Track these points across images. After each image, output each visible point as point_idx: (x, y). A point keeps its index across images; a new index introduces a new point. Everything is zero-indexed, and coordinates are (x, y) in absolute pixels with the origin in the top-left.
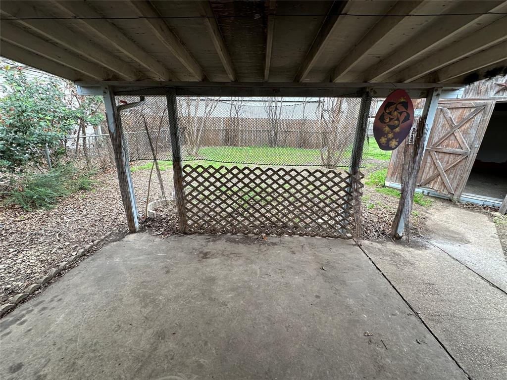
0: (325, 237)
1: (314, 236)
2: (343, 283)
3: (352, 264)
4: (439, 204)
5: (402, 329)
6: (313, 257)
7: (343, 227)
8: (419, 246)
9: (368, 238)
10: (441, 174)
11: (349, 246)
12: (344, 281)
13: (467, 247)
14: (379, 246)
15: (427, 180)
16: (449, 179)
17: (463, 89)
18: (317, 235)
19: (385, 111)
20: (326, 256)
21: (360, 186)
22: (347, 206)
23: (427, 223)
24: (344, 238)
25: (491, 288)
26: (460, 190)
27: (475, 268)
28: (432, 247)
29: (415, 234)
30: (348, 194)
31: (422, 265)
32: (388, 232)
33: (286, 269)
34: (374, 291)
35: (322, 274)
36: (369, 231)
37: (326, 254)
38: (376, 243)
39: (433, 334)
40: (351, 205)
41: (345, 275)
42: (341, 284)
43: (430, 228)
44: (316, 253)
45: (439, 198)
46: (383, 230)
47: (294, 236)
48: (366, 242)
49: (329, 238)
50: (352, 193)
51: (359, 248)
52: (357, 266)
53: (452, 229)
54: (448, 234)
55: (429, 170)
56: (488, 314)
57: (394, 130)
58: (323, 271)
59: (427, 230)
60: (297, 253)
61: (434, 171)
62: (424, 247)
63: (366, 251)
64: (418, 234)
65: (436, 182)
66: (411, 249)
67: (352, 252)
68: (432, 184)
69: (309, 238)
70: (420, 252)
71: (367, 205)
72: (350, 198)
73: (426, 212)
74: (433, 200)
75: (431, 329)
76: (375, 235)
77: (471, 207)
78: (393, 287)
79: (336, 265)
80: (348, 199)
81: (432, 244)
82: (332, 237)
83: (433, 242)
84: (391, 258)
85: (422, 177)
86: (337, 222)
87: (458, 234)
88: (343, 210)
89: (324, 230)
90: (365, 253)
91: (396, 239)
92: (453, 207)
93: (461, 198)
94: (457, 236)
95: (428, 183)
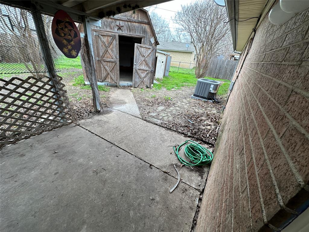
0: (51, 130)
1: (41, 133)
2: (74, 152)
3: (77, 138)
4: (113, 89)
5: (110, 155)
6: (45, 149)
7: (63, 118)
8: (109, 112)
9: (83, 118)
10: (109, 73)
11: (72, 128)
12: (74, 151)
13: (126, 105)
14: (90, 120)
15: (105, 77)
16: (113, 75)
17: (100, 21)
18: (43, 131)
19: (58, 26)
20: (56, 143)
21: (62, 86)
22: (59, 102)
23: (110, 100)
24: (67, 125)
25: (135, 118)
26: (118, 80)
27: (130, 113)
28: (114, 110)
29: (106, 107)
30: (56, 93)
31: (112, 121)
32: (93, 110)
33: (17, 173)
34: (93, 146)
35: (56, 157)
36: (82, 114)
37: (56, 142)
38: (88, 119)
39: (122, 149)
40: (61, 101)
41: (73, 147)
42: (72, 154)
43: (112, 102)
44: (47, 144)
45: (112, 86)
46: (90, 111)
47: (19, 142)
48: (83, 121)
49: (55, 129)
50: (58, 92)
51: (79, 127)
52: (80, 138)
53: (120, 99)
54: (119, 102)
55: (104, 72)
56: (136, 129)
57: (71, 43)
58: (56, 154)
59: (110, 103)
60: (27, 154)
61: (106, 72)
62: (111, 112)
63: (83, 126)
64: (107, 106)
65: (108, 78)
66: (106, 115)
67: (75, 131)
68: (107, 79)
69: (36, 137)
70: (110, 115)
71: (77, 98)
72: (58, 96)
73: (108, 94)
74: (110, 87)
75: (121, 147)
76: (86, 115)
77: (124, 87)
78: (102, 138)
79: (66, 144)
80: (57, 97)
81: (114, 109)
82: (57, 128)
83: (114, 108)
84: (98, 124)
85: (102, 76)
86: (56, 116)
87: (122, 101)
88: (57, 107)
89: (48, 125)
90: (83, 128)
91: (98, 112)
92: (119, 89)
93: (120, 84)
94: (122, 102)
95: (106, 79)
